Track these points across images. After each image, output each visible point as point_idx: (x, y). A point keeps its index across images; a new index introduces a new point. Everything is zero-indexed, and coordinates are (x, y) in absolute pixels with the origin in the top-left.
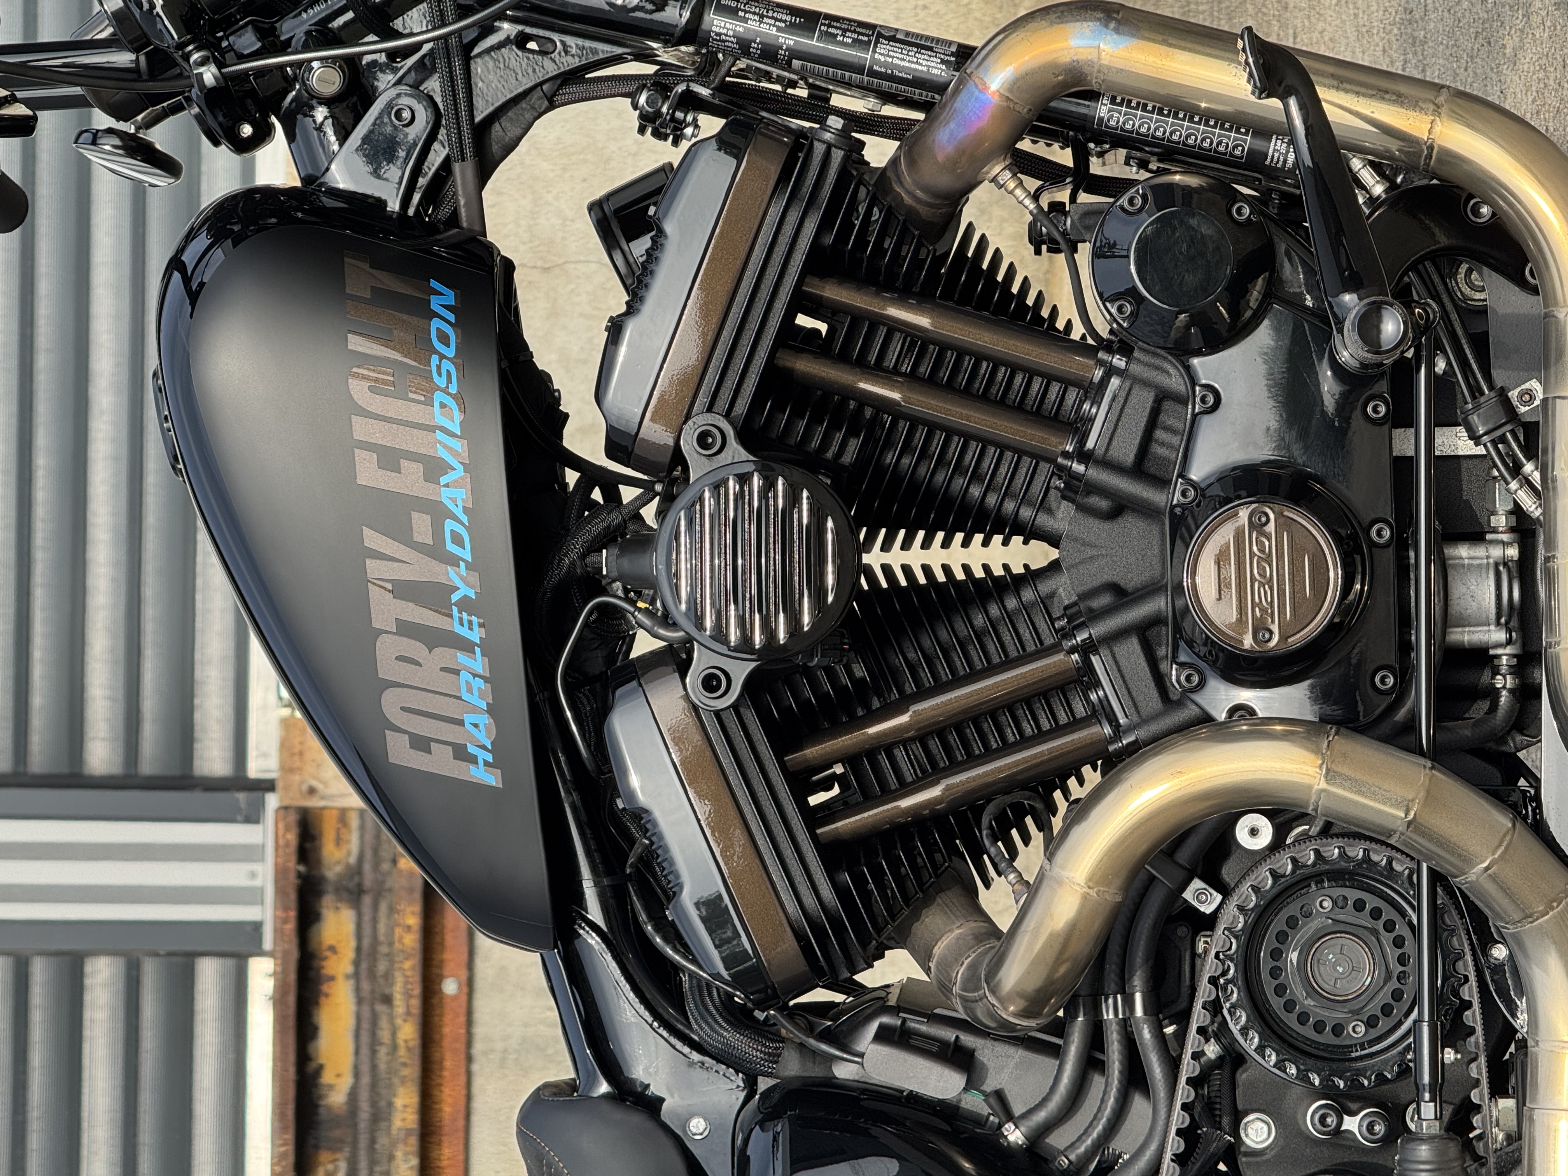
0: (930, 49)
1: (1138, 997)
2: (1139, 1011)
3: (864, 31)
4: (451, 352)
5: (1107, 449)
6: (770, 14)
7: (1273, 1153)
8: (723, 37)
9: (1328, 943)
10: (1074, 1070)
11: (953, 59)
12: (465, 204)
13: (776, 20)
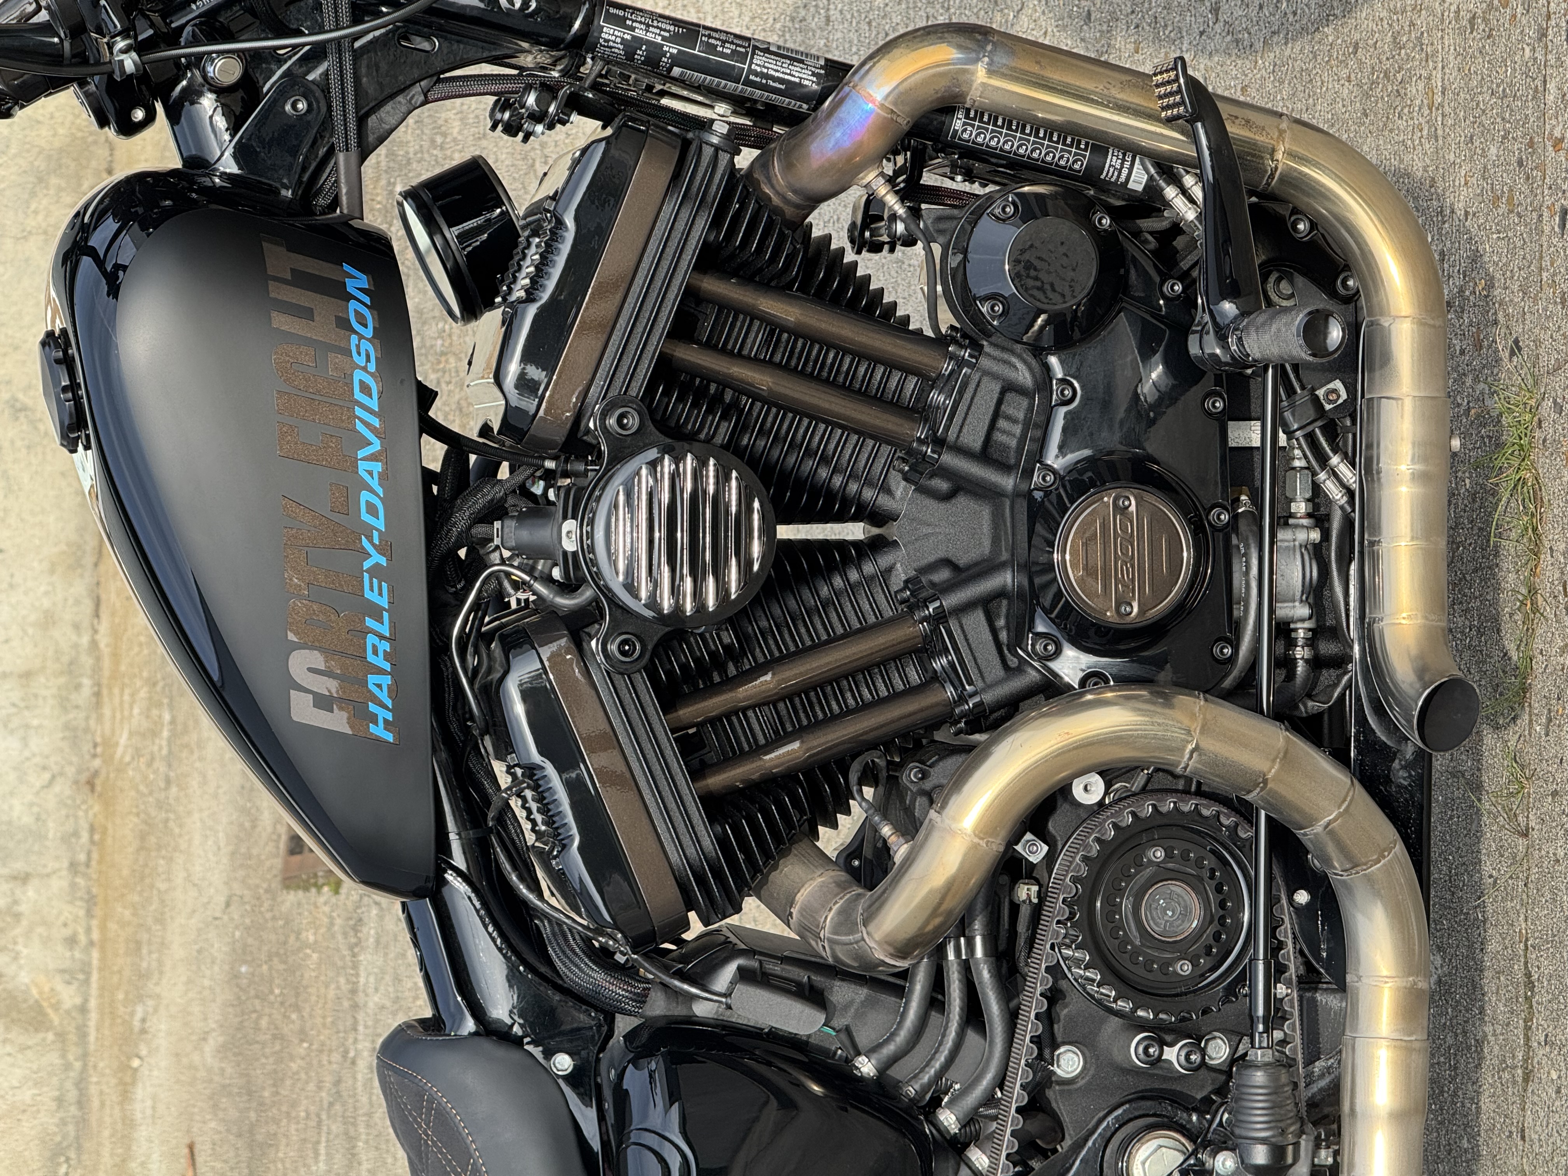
0: (801, 61)
1: (978, 941)
2: (979, 952)
3: (740, 42)
4: (369, 333)
5: (958, 436)
6: (655, 23)
7: (1084, 1081)
8: (611, 44)
9: (1160, 890)
10: (919, 1007)
11: (823, 72)
12: (347, 194)
13: (661, 29)
